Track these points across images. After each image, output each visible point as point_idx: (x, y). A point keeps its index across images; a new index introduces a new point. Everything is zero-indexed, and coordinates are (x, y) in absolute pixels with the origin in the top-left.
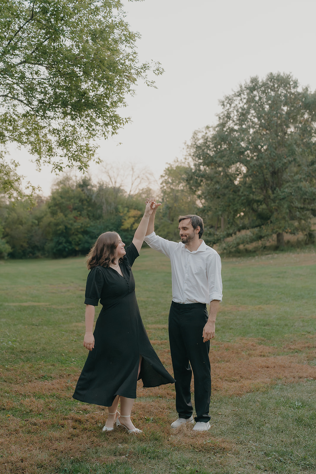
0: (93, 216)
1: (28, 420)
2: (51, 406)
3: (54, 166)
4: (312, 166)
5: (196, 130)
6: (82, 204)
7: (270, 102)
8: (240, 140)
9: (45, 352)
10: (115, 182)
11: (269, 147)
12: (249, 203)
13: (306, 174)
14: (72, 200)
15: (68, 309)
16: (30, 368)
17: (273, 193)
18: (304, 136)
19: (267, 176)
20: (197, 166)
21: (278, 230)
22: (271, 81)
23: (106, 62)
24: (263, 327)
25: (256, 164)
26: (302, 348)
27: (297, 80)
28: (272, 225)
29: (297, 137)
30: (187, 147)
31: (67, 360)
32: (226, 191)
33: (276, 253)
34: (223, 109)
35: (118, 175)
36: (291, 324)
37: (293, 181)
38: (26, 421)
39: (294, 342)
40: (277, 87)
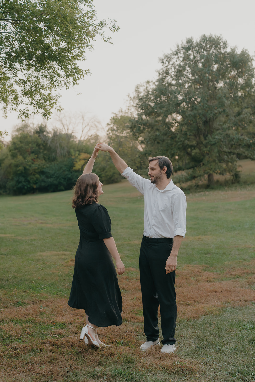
0: (49, 159)
1: (9, 345)
2: (29, 331)
3: (20, 113)
4: (238, 117)
5: (138, 85)
6: (39, 148)
7: (203, 60)
8: (177, 93)
9: (17, 279)
10: (68, 129)
11: (202, 100)
12: (184, 148)
13: (233, 123)
14: (30, 145)
15: (32, 240)
16: (5, 294)
17: (205, 139)
18: (231, 90)
19: (200, 125)
20: (140, 115)
21: (209, 171)
22: (204, 42)
23: (68, 18)
24: (204, 255)
25: (191, 114)
26: (241, 274)
27: (227, 42)
28: (204, 166)
29: (226, 91)
30: (130, 99)
31: (37, 287)
32: (165, 137)
33: (208, 191)
34: (162, 66)
35: (70, 123)
36: (228, 252)
37: (223, 129)
38: (7, 345)
39: (234, 269)
40: (209, 48)
